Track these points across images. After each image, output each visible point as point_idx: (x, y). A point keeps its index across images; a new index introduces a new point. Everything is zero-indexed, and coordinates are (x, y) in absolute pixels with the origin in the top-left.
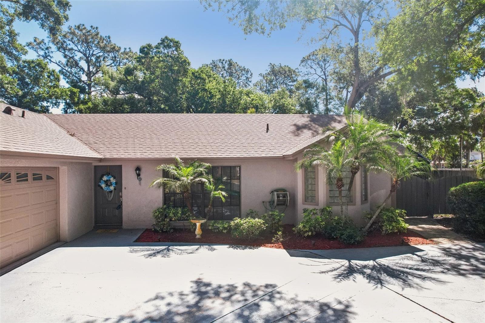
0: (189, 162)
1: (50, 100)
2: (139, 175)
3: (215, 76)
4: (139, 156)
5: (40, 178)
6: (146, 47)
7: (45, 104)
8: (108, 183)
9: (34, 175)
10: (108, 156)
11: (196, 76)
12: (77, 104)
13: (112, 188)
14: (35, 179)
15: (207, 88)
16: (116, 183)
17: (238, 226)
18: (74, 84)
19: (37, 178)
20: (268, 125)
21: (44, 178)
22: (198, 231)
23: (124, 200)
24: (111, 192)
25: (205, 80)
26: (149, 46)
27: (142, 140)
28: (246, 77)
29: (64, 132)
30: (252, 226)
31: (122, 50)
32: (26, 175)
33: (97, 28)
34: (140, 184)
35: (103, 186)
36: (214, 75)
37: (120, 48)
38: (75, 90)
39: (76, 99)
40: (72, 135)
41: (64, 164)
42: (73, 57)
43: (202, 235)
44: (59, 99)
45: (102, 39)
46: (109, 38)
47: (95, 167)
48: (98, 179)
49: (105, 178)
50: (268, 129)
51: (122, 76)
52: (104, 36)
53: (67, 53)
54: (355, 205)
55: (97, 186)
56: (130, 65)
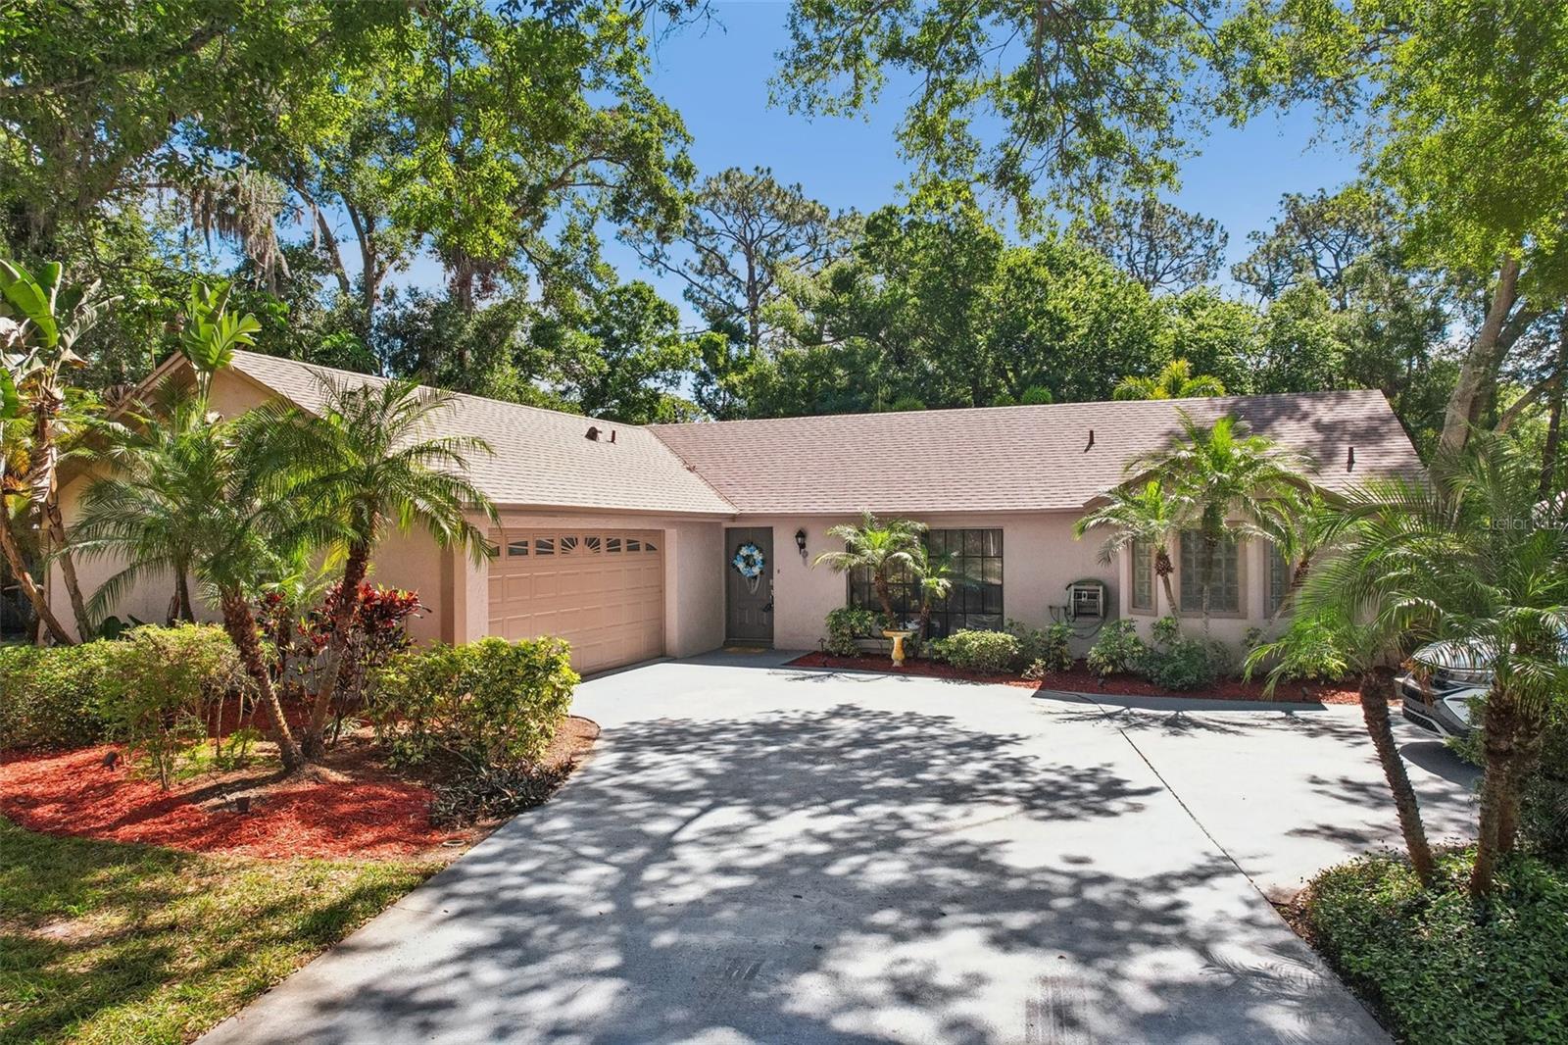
0: (886, 520)
1: (662, 374)
2: (802, 546)
3: (1087, 261)
4: (800, 509)
5: (637, 548)
6: (882, 217)
7: (651, 383)
8: (749, 561)
9: (629, 542)
10: (747, 510)
11: (1020, 278)
12: (721, 372)
13: (756, 570)
14: (630, 549)
15: (1050, 308)
16: (763, 561)
17: (962, 642)
18: (718, 321)
19: (633, 547)
20: (1091, 432)
21: (642, 548)
22: (897, 654)
23: (777, 592)
24: (755, 577)
25: (1044, 285)
26: (891, 211)
27: (814, 477)
28: (1205, 246)
29: (677, 463)
30: (986, 645)
31: (833, 216)
32: (618, 542)
33: (769, 170)
34: (805, 563)
35: (741, 565)
36: (1083, 258)
37: (827, 211)
38: (719, 337)
39: (721, 361)
40: (691, 469)
41: (673, 524)
42: (716, 248)
43: (903, 662)
44: (680, 368)
45: (781, 195)
46: (799, 188)
47: (728, 530)
48: (731, 553)
49: (744, 551)
50: (1091, 442)
51: (826, 294)
52: (785, 186)
53: (702, 241)
54: (1244, 617)
55: (730, 566)
56: (847, 263)
